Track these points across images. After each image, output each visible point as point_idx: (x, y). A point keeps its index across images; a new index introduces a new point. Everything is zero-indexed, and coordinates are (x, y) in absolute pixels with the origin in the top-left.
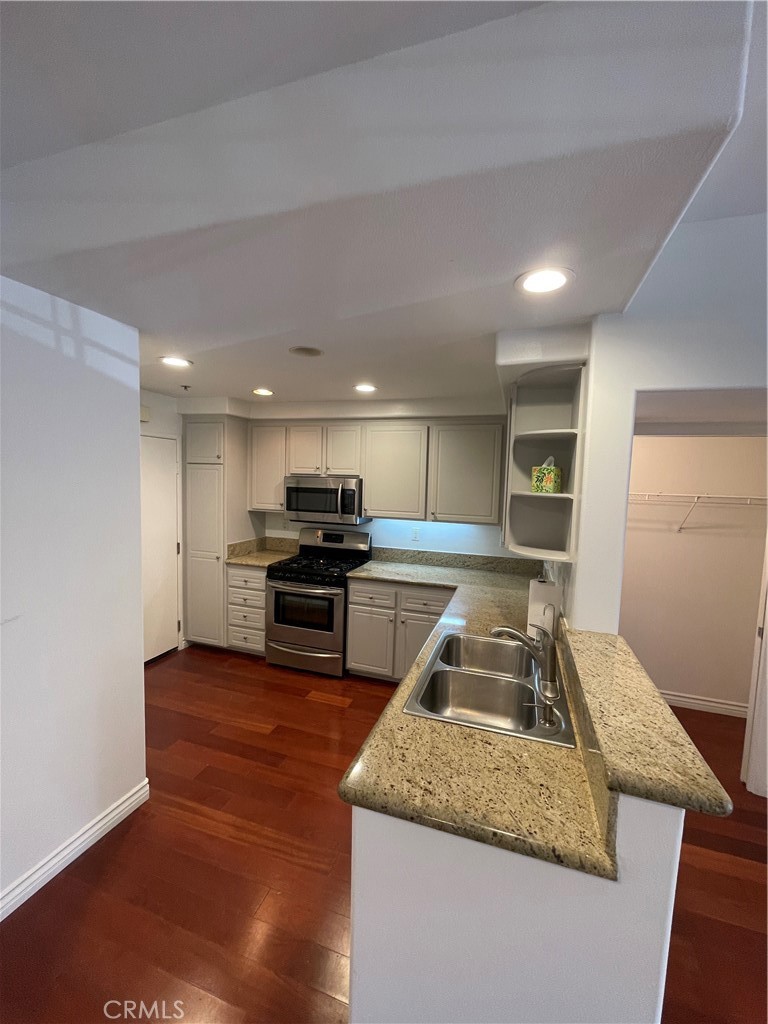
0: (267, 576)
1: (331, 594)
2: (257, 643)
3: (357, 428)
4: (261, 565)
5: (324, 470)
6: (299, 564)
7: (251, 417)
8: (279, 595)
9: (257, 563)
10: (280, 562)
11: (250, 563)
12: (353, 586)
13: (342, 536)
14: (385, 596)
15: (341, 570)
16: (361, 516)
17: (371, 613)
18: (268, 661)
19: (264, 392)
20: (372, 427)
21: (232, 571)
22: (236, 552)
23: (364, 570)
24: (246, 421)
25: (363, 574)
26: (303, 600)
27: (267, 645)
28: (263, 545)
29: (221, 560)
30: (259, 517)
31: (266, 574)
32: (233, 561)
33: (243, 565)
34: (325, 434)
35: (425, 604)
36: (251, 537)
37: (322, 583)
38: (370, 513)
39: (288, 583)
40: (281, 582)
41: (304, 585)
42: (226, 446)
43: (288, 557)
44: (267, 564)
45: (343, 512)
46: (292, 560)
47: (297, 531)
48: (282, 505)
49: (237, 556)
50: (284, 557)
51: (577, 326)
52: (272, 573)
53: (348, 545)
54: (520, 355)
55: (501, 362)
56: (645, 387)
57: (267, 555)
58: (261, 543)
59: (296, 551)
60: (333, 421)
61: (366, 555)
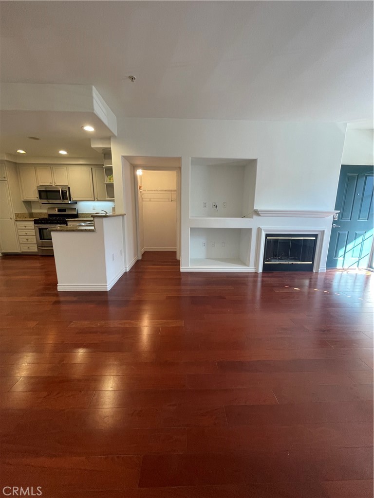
0: (34, 223)
2: (34, 249)
3: (65, 168)
4: (31, 220)
5: (54, 184)
7: (18, 162)
8: (40, 230)
11: (26, 219)
16: (71, 201)
19: (21, 152)
20: (70, 168)
21: (19, 223)
24: (15, 163)
27: (38, 249)
29: (12, 219)
30: (28, 204)
32: (18, 219)
33: (23, 220)
34: (51, 169)
36: (25, 211)
38: (75, 199)
39: (43, 225)
40: (40, 225)
42: (7, 173)
44: (34, 219)
47: (46, 208)
51: (108, 139)
52: (36, 222)
53: (68, 212)
54: (97, 145)
55: (92, 146)
56: (123, 155)
57: (33, 217)
58: (31, 215)
59: (47, 217)
60: (55, 165)
61: (76, 216)
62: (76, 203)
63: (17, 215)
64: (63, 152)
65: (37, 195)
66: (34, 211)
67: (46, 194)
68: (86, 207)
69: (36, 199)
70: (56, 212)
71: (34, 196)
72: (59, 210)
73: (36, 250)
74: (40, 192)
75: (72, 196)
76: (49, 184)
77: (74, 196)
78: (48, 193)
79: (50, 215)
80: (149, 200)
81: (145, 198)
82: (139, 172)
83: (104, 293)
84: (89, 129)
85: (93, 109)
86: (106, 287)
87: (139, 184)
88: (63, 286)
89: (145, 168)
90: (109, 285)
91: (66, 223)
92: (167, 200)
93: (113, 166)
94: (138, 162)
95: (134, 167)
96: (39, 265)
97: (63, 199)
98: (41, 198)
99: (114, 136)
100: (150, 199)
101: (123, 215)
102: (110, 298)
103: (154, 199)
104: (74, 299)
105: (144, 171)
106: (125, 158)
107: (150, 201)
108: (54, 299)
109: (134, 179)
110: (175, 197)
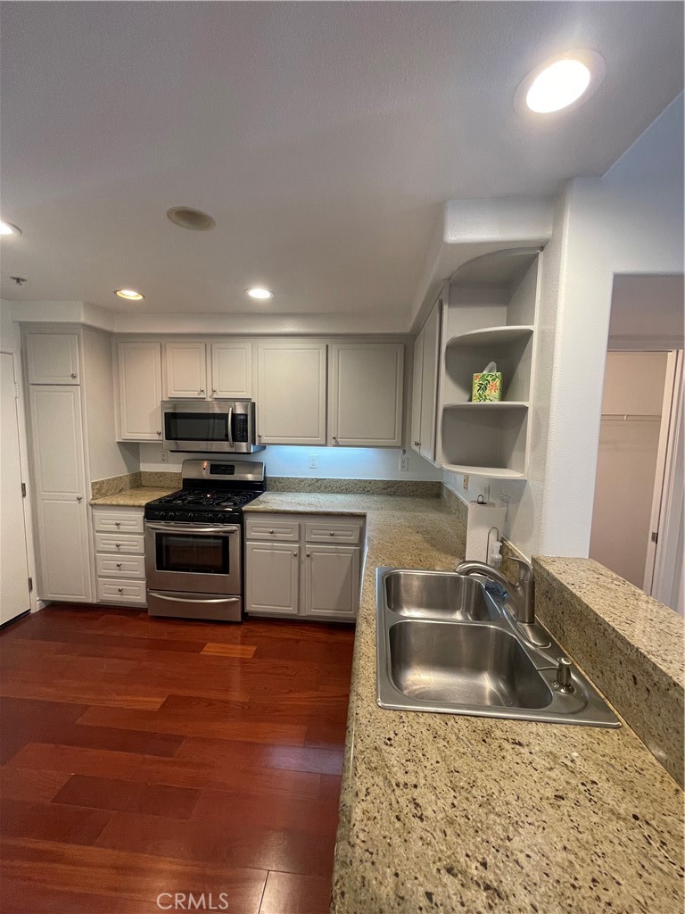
0: (145, 517)
1: (224, 532)
2: (136, 594)
3: (247, 345)
4: (136, 504)
5: (210, 393)
6: (183, 500)
7: (116, 330)
8: (160, 536)
9: (130, 502)
10: (160, 500)
11: (122, 502)
12: (250, 521)
13: (233, 466)
14: (287, 528)
15: (235, 504)
16: (254, 444)
17: (272, 548)
18: (150, 614)
19: (130, 295)
20: (264, 344)
21: (99, 514)
22: (103, 491)
23: (261, 502)
24: (109, 334)
25: (261, 507)
26: (191, 539)
27: (149, 597)
28: (138, 481)
29: (84, 502)
30: (131, 449)
31: (143, 514)
32: (100, 501)
33: (112, 505)
35: (332, 535)
36: (123, 471)
37: (213, 520)
38: (265, 440)
39: (172, 523)
40: (163, 523)
41: (191, 524)
42: (84, 364)
43: (169, 493)
44: (144, 503)
45: (235, 439)
46: (176, 496)
47: (179, 463)
48: (159, 434)
49: (105, 495)
50: (164, 494)
52: (151, 512)
53: (240, 476)
55: (449, 238)
59: (179, 489)
60: (215, 338)
62: (263, 447)
63: (99, 489)
64: (260, 293)
65: (159, 425)
66: (145, 467)
69: (156, 437)
71: (149, 428)
72: (215, 469)
73: (142, 599)
74: (169, 418)
76: (196, 395)
77: (265, 428)
98: (168, 435)
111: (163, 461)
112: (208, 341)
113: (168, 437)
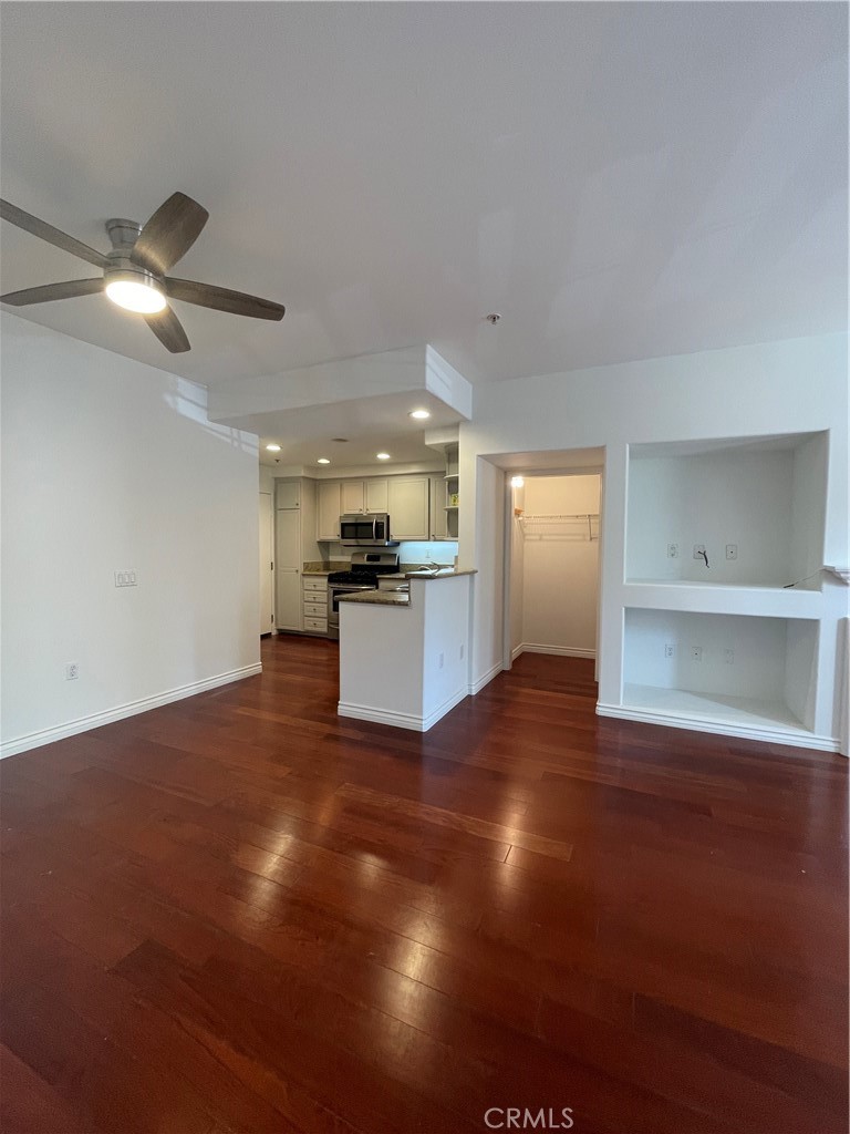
0: (328, 581)
2: (321, 627)
3: (385, 482)
4: (325, 574)
5: (365, 511)
6: (350, 574)
7: (319, 477)
8: (335, 592)
9: (322, 574)
10: (337, 573)
11: (318, 574)
13: (380, 556)
16: (390, 541)
18: (329, 638)
19: (324, 461)
20: (394, 481)
21: (307, 580)
22: (309, 568)
24: (315, 480)
27: (329, 628)
29: (299, 573)
30: (325, 545)
32: (307, 573)
33: (313, 575)
34: (364, 486)
36: (319, 558)
38: (394, 538)
39: (341, 584)
40: (337, 584)
41: (351, 585)
42: (302, 498)
43: (343, 570)
44: (329, 574)
46: (347, 572)
47: (349, 554)
48: (339, 536)
49: (310, 570)
50: (340, 571)
51: (455, 427)
52: (332, 579)
53: (383, 562)
54: (435, 440)
55: (427, 443)
56: (480, 453)
57: (329, 570)
58: (327, 565)
59: (349, 569)
60: (369, 478)
61: (396, 569)
62: (397, 544)
63: (306, 566)
64: (383, 456)
65: (338, 531)
66: (332, 558)
67: (356, 529)
68: (413, 553)
69: (337, 538)
70: (365, 562)
71: (332, 532)
72: (369, 558)
73: (325, 630)
74: (343, 526)
75: (391, 533)
76: (357, 512)
77: (395, 534)
78: (359, 528)
79: (355, 567)
80: (538, 537)
81: (530, 534)
82: (517, 482)
83: (415, 736)
84: (421, 414)
85: (424, 384)
86: (419, 722)
87: (516, 505)
88: (348, 707)
89: (532, 472)
90: (427, 720)
91: (374, 582)
92: (581, 538)
93: (459, 475)
94: (515, 463)
95: (506, 473)
96: (325, 658)
97: (378, 537)
98: (343, 536)
99: (466, 420)
100: (541, 535)
101: (472, 573)
102: (427, 750)
103: (550, 535)
104: (359, 736)
105: (528, 478)
106: (485, 458)
107: (540, 540)
108: (327, 729)
109: (505, 497)
110: (595, 530)
111: (343, 554)
112: (365, 481)
113: (343, 537)
